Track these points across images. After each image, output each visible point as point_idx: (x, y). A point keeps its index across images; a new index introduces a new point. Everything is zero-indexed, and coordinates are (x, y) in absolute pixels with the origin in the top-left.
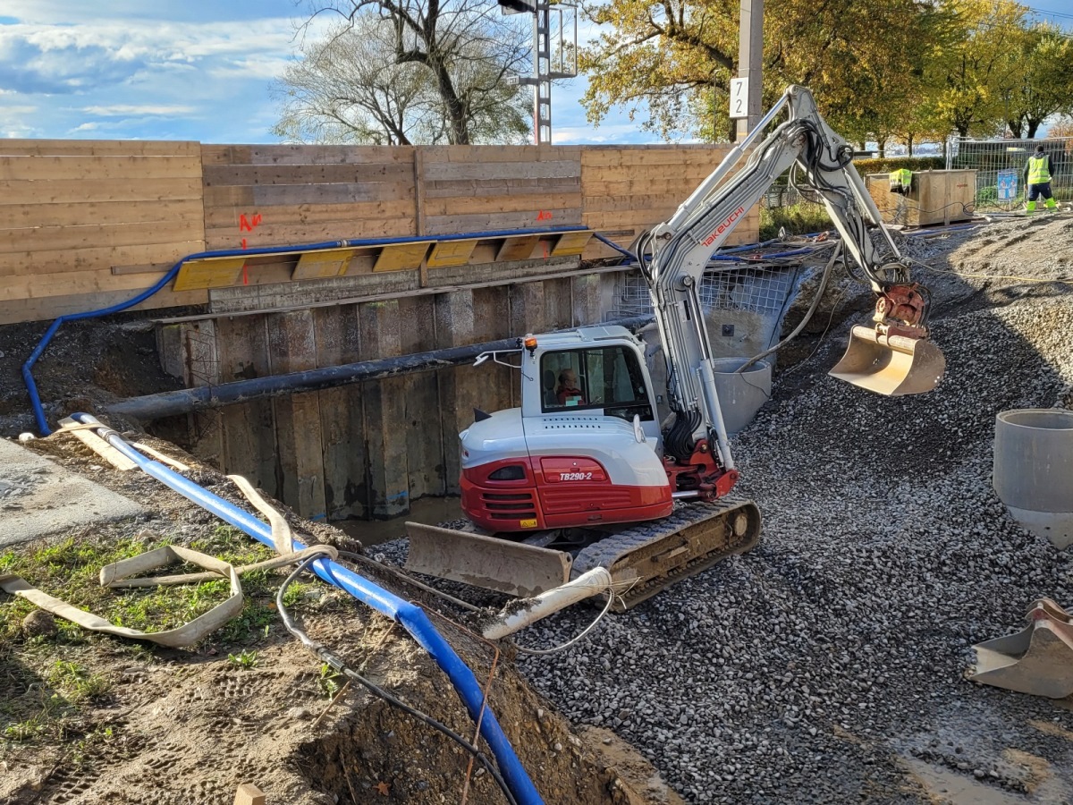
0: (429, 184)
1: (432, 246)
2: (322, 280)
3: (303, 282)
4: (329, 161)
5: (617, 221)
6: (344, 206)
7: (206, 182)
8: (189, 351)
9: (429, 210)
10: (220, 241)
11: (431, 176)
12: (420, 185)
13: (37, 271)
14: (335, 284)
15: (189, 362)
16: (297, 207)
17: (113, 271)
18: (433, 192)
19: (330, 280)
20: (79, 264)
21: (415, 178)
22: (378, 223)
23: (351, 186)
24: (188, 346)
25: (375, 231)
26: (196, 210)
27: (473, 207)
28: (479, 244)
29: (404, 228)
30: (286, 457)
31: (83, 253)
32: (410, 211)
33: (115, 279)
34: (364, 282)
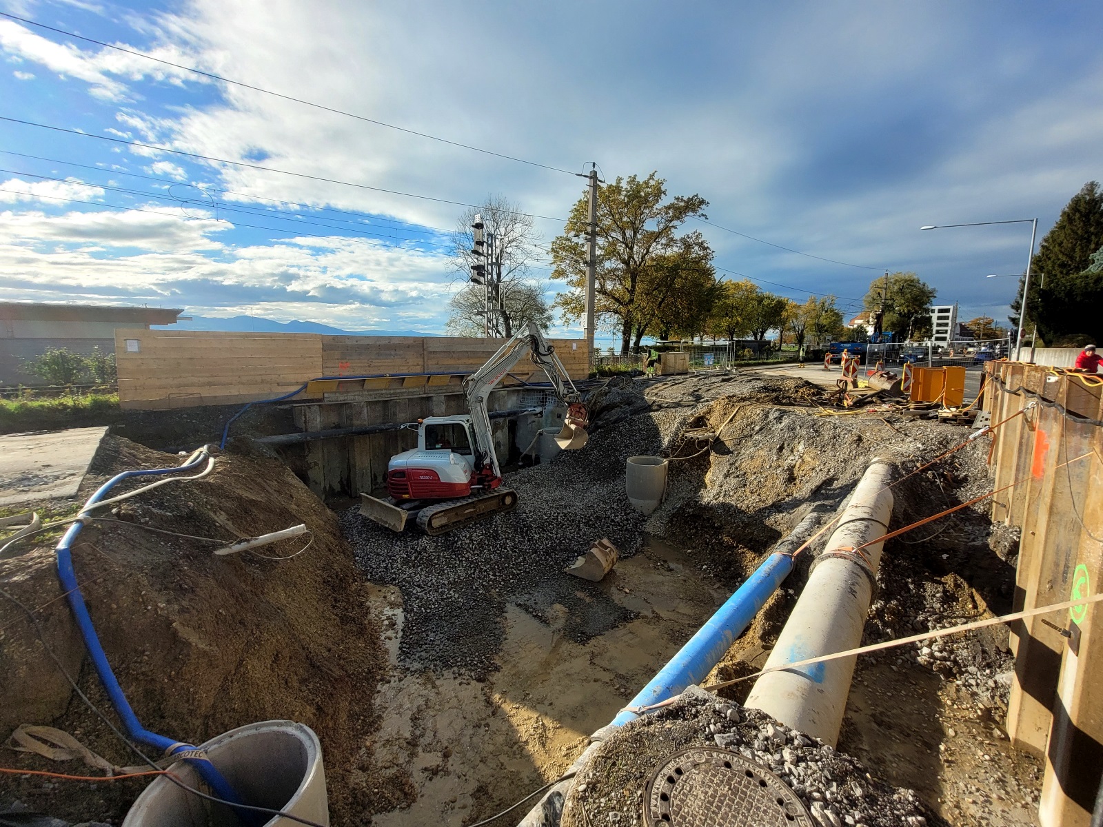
0: (431, 352)
1: (429, 378)
2: (378, 390)
3: (368, 391)
4: (383, 342)
5: (521, 369)
6: (389, 361)
7: (324, 350)
8: (305, 417)
9: (430, 362)
10: (328, 373)
11: (431, 349)
12: (425, 353)
13: (243, 384)
14: (384, 392)
15: (305, 422)
16: (366, 361)
17: (278, 384)
18: (432, 356)
19: (382, 390)
20: (262, 381)
21: (424, 350)
22: (406, 368)
23: (393, 353)
24: (305, 415)
25: (404, 370)
26: (319, 362)
27: (451, 362)
28: (452, 377)
29: (418, 370)
30: (352, 462)
31: (264, 377)
32: (421, 363)
33: (280, 387)
34: (398, 391)
